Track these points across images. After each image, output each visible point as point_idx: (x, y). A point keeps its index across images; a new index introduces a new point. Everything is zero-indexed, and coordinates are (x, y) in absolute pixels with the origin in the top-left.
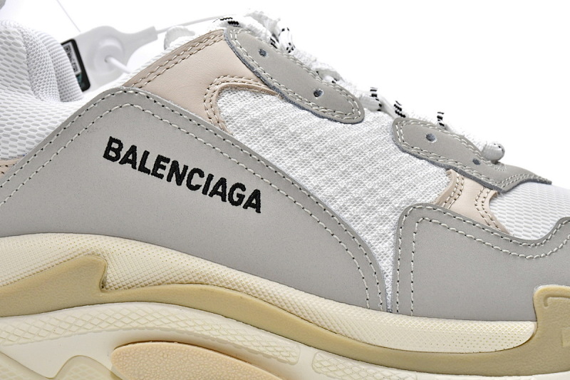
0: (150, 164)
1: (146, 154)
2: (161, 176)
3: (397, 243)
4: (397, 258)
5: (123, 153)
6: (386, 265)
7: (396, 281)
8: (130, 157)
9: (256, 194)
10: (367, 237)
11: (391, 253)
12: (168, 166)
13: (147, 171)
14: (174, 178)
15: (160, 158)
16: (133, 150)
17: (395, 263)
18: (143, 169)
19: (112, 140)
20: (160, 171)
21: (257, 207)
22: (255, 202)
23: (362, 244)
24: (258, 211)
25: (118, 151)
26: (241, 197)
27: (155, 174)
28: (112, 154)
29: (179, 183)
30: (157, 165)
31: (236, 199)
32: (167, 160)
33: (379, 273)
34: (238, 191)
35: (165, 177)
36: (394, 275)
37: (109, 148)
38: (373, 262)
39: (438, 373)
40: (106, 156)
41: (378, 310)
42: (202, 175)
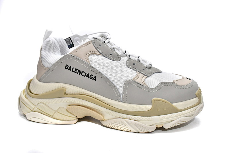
0: (74, 70)
1: (73, 68)
2: (76, 73)
3: (124, 88)
4: (123, 91)
5: (69, 68)
6: (121, 92)
7: (123, 96)
8: (70, 69)
9: (95, 77)
10: (118, 87)
11: (122, 90)
12: (78, 71)
13: (73, 72)
14: (79, 73)
15: (76, 69)
16: (71, 67)
17: (123, 92)
18: (73, 71)
19: (66, 65)
20: (76, 72)
21: (95, 80)
22: (95, 79)
23: (116, 88)
24: (96, 80)
25: (68, 67)
26: (92, 77)
27: (75, 72)
28: (67, 68)
29: (80, 74)
30: (75, 71)
31: (91, 78)
32: (77, 70)
33: (120, 94)
34: (92, 76)
35: (77, 73)
36: (123, 95)
37: (66, 67)
38: (119, 92)
39: (131, 115)
40: (65, 68)
41: (119, 101)
42: (84, 73)
